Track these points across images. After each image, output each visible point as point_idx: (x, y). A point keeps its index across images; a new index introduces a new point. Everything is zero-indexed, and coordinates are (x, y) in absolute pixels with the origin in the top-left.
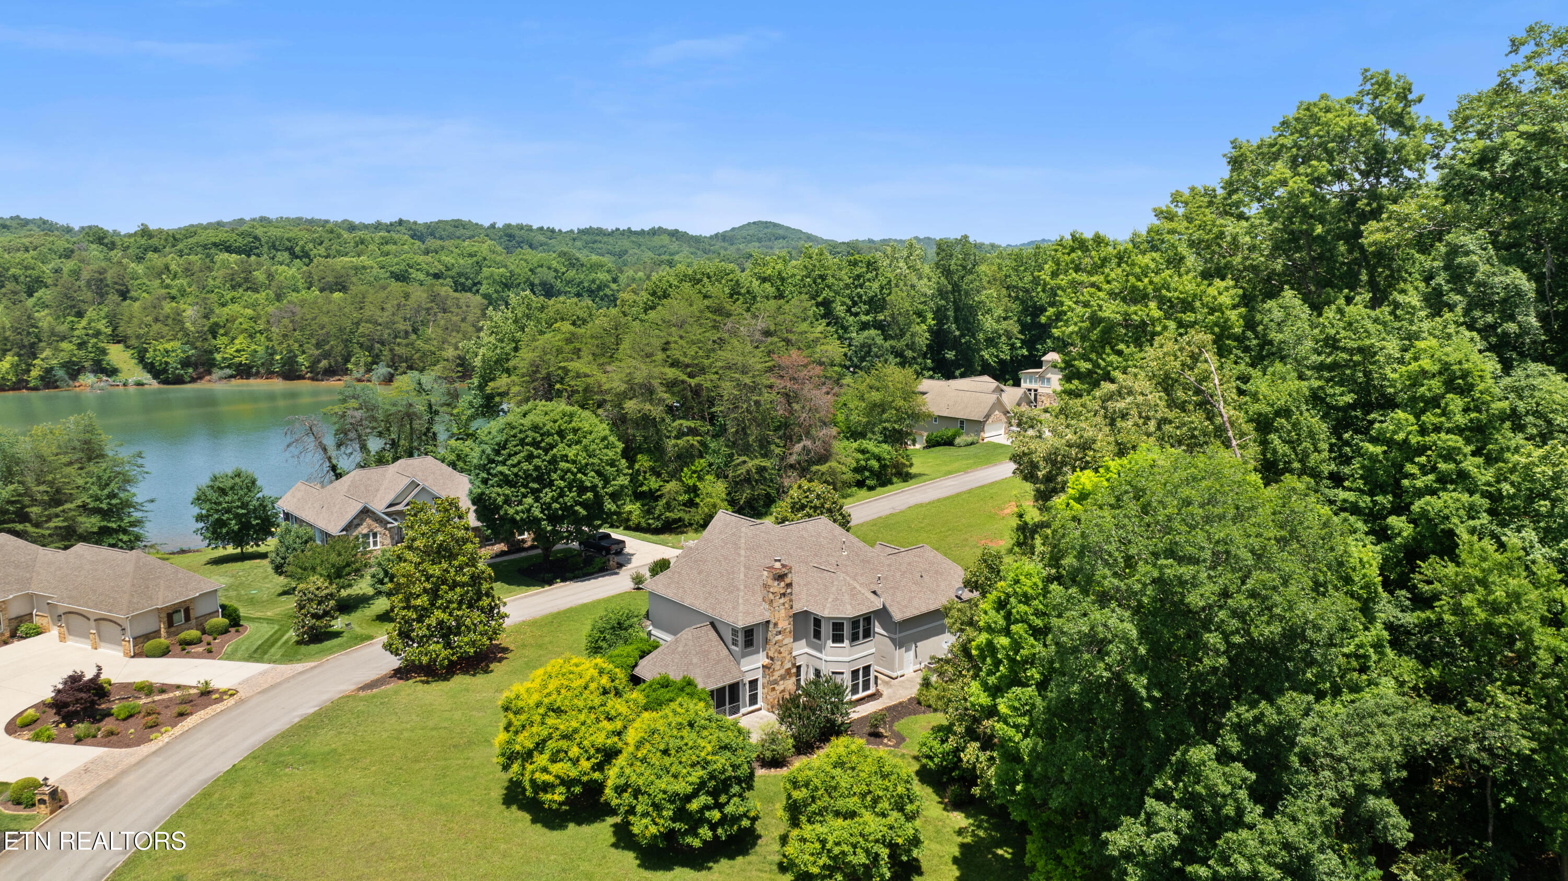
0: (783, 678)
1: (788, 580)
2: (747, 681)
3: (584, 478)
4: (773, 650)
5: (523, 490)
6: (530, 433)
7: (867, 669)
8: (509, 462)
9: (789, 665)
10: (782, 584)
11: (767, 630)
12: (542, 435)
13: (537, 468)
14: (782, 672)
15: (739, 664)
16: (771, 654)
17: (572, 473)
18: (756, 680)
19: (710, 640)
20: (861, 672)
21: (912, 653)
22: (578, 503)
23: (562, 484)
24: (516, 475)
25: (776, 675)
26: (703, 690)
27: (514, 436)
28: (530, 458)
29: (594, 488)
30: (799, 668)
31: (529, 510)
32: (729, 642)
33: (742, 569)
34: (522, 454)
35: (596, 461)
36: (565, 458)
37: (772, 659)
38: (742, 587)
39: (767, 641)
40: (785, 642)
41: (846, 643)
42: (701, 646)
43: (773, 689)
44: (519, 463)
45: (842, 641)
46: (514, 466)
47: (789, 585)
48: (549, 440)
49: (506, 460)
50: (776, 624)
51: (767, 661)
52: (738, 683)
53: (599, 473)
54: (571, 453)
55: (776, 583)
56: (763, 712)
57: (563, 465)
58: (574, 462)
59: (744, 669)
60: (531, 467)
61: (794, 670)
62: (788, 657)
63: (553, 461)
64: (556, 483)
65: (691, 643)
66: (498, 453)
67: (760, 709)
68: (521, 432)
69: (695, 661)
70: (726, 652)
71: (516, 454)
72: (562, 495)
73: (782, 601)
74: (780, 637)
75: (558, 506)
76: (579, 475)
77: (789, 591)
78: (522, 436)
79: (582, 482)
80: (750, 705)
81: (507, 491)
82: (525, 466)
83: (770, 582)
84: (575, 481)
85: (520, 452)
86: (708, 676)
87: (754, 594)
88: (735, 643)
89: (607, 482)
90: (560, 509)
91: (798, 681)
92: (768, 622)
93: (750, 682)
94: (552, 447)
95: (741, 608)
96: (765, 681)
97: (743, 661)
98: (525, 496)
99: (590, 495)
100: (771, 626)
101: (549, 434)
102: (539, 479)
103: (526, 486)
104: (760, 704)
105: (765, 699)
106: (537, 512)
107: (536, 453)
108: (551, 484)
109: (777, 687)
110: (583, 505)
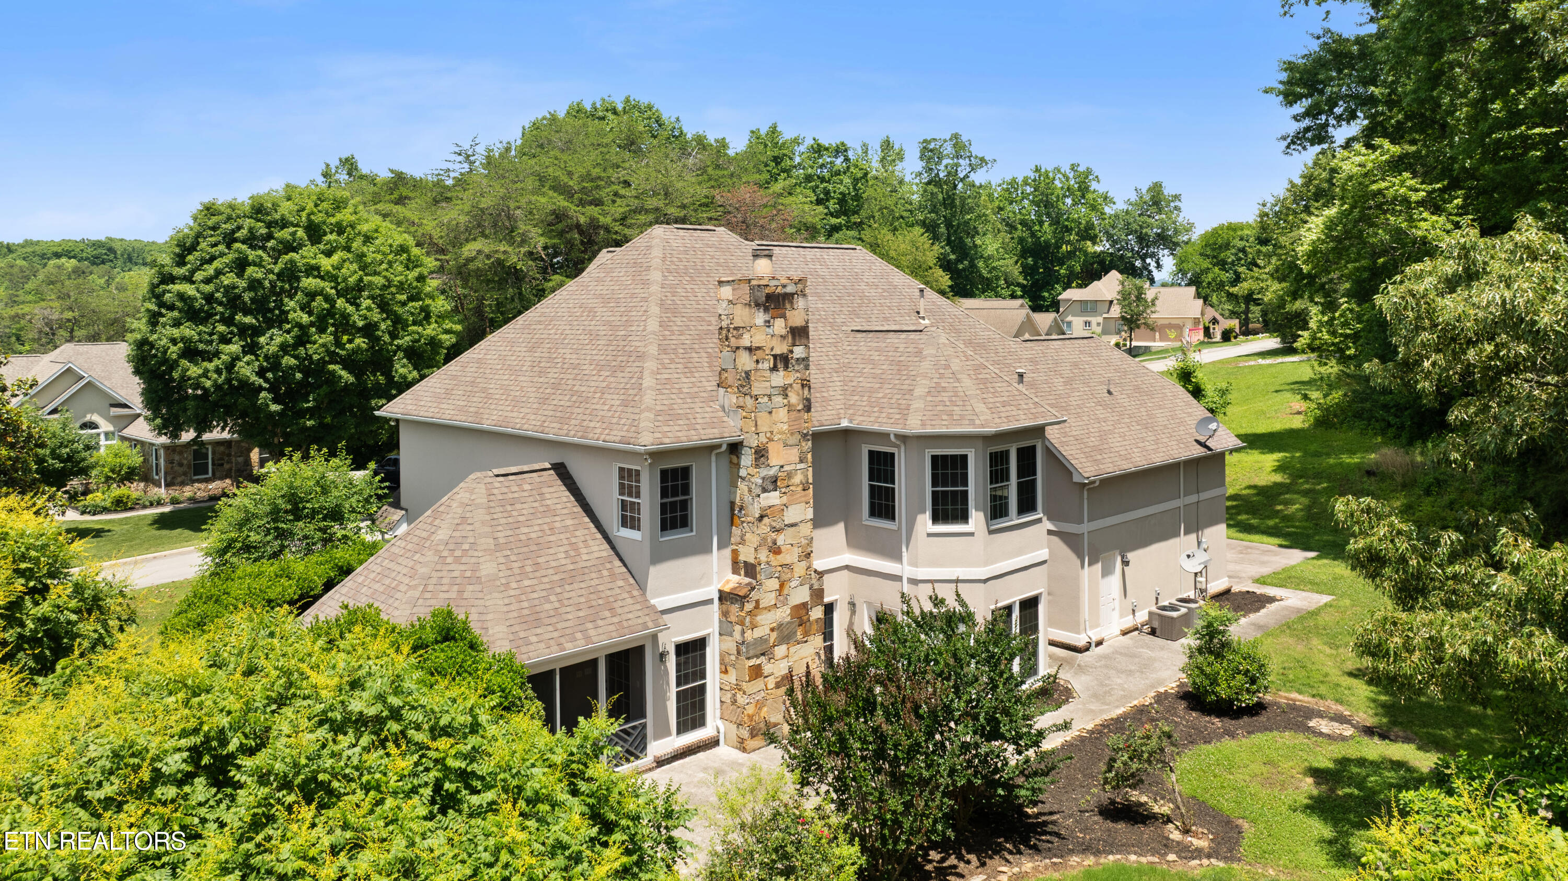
0: (785, 635)
1: (796, 318)
2: (669, 641)
3: (350, 309)
4: (753, 539)
5: (221, 328)
6: (248, 223)
7: (1030, 605)
8: (199, 276)
9: (801, 595)
10: (779, 326)
11: (734, 478)
12: (269, 225)
13: (254, 284)
14: (783, 614)
15: (642, 586)
16: (747, 554)
17: (327, 299)
18: (699, 645)
19: (548, 511)
20: (1016, 614)
21: (1115, 580)
22: (334, 358)
23: (305, 318)
24: (209, 298)
25: (766, 622)
26: (507, 664)
27: (214, 228)
28: (241, 265)
29: (369, 330)
30: (829, 609)
31: (230, 367)
32: (610, 514)
33: (655, 310)
34: (226, 260)
35: (379, 280)
36: (313, 270)
37: (750, 570)
38: (653, 350)
39: (733, 513)
40: (791, 515)
41: (977, 519)
42: (516, 526)
43: (756, 672)
44: (219, 273)
45: (963, 517)
46: (207, 281)
47: (799, 333)
48: (285, 234)
49: (193, 272)
50: (761, 454)
51: (732, 581)
52: (639, 651)
53: (384, 306)
54: (326, 264)
55: (760, 317)
56: (724, 752)
57: (309, 283)
58: (333, 278)
59: (661, 602)
60: (243, 284)
61: (817, 613)
62: (800, 569)
63: (291, 275)
64: (291, 316)
65: (480, 515)
66: (181, 261)
67: (713, 743)
68: (229, 219)
69: (488, 568)
70: (600, 548)
71: (212, 259)
72: (303, 339)
73: (780, 378)
74: (773, 498)
75: (293, 361)
76: (340, 303)
77: (799, 352)
78: (229, 226)
79: (345, 316)
80: (682, 728)
81: (188, 331)
82: (228, 279)
83: (741, 315)
84: (331, 313)
85: (222, 255)
86: (534, 620)
87: (689, 369)
88: (629, 520)
89: (398, 323)
90: (299, 368)
91: (829, 650)
92: (735, 448)
93: (683, 649)
94: (290, 247)
95: (649, 398)
96: (730, 645)
97: (657, 574)
98: (225, 340)
99: (361, 342)
100: (747, 459)
101: (284, 224)
102: (259, 307)
103: (228, 321)
104: (714, 723)
105: (731, 706)
106: (247, 370)
107: (252, 255)
108: (281, 320)
109: (767, 668)
110: (347, 363)
